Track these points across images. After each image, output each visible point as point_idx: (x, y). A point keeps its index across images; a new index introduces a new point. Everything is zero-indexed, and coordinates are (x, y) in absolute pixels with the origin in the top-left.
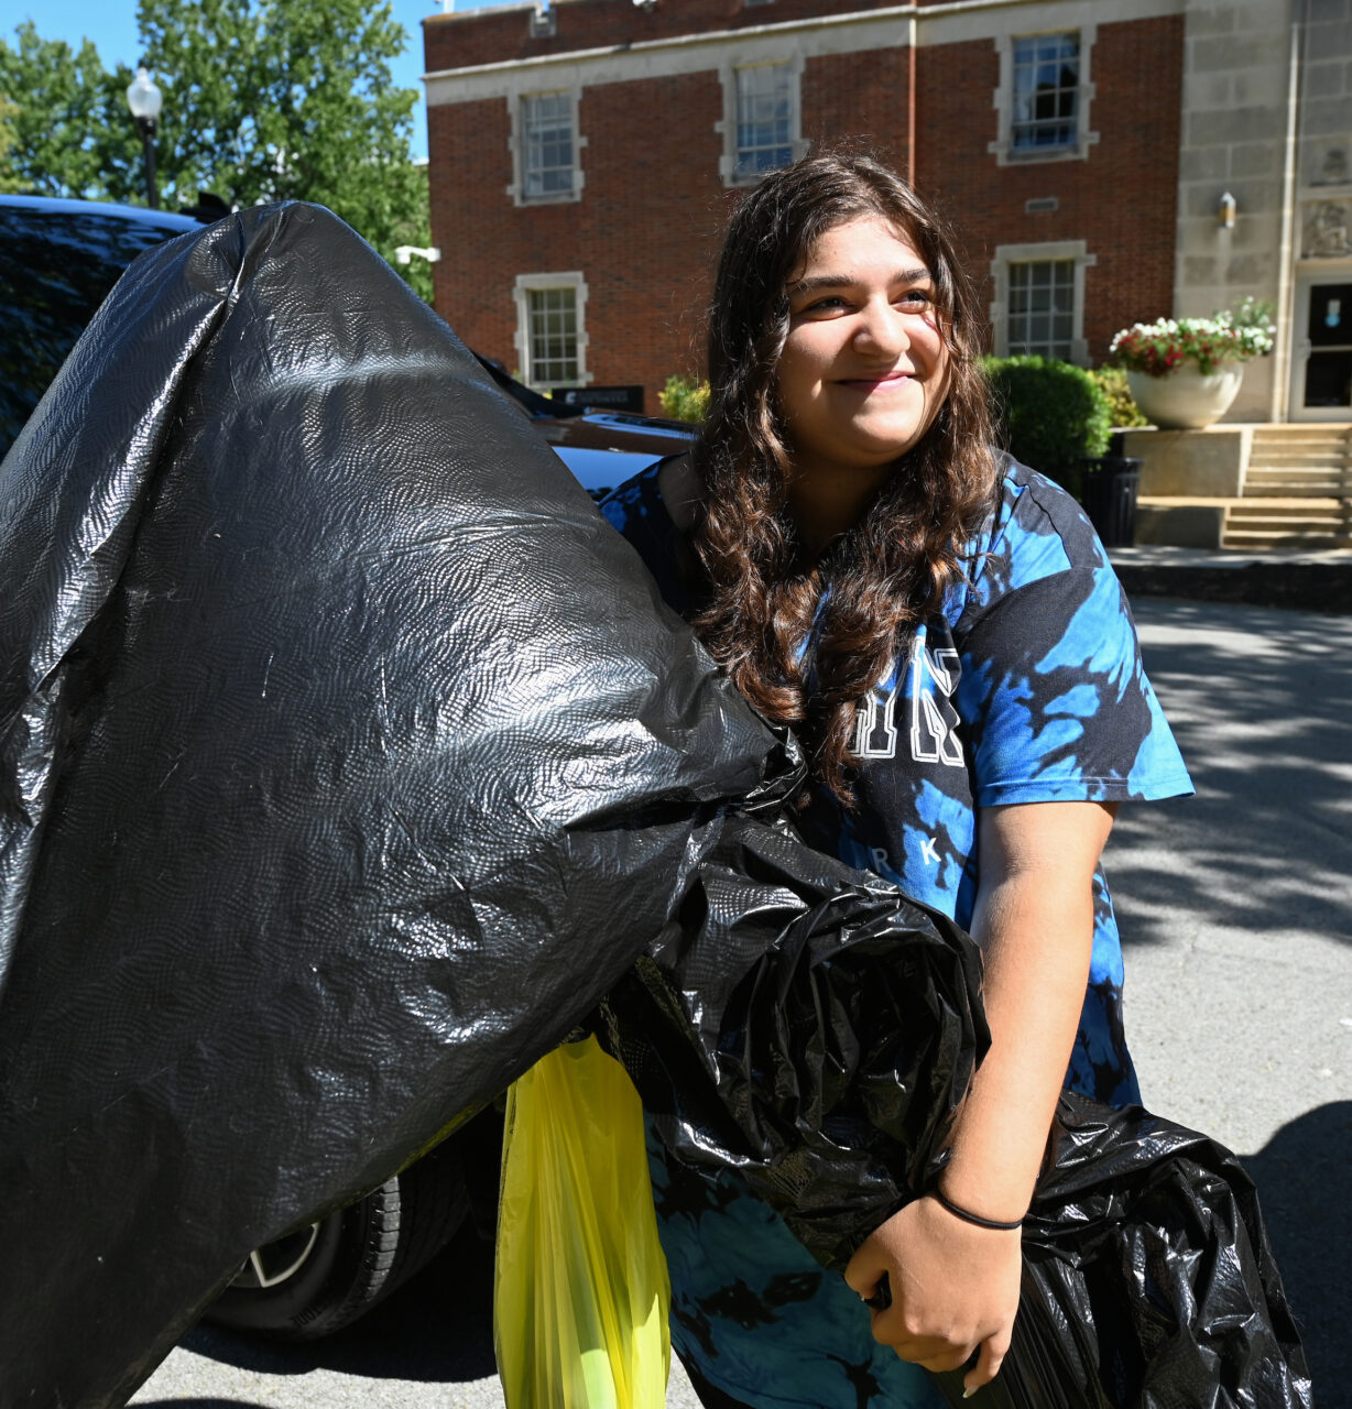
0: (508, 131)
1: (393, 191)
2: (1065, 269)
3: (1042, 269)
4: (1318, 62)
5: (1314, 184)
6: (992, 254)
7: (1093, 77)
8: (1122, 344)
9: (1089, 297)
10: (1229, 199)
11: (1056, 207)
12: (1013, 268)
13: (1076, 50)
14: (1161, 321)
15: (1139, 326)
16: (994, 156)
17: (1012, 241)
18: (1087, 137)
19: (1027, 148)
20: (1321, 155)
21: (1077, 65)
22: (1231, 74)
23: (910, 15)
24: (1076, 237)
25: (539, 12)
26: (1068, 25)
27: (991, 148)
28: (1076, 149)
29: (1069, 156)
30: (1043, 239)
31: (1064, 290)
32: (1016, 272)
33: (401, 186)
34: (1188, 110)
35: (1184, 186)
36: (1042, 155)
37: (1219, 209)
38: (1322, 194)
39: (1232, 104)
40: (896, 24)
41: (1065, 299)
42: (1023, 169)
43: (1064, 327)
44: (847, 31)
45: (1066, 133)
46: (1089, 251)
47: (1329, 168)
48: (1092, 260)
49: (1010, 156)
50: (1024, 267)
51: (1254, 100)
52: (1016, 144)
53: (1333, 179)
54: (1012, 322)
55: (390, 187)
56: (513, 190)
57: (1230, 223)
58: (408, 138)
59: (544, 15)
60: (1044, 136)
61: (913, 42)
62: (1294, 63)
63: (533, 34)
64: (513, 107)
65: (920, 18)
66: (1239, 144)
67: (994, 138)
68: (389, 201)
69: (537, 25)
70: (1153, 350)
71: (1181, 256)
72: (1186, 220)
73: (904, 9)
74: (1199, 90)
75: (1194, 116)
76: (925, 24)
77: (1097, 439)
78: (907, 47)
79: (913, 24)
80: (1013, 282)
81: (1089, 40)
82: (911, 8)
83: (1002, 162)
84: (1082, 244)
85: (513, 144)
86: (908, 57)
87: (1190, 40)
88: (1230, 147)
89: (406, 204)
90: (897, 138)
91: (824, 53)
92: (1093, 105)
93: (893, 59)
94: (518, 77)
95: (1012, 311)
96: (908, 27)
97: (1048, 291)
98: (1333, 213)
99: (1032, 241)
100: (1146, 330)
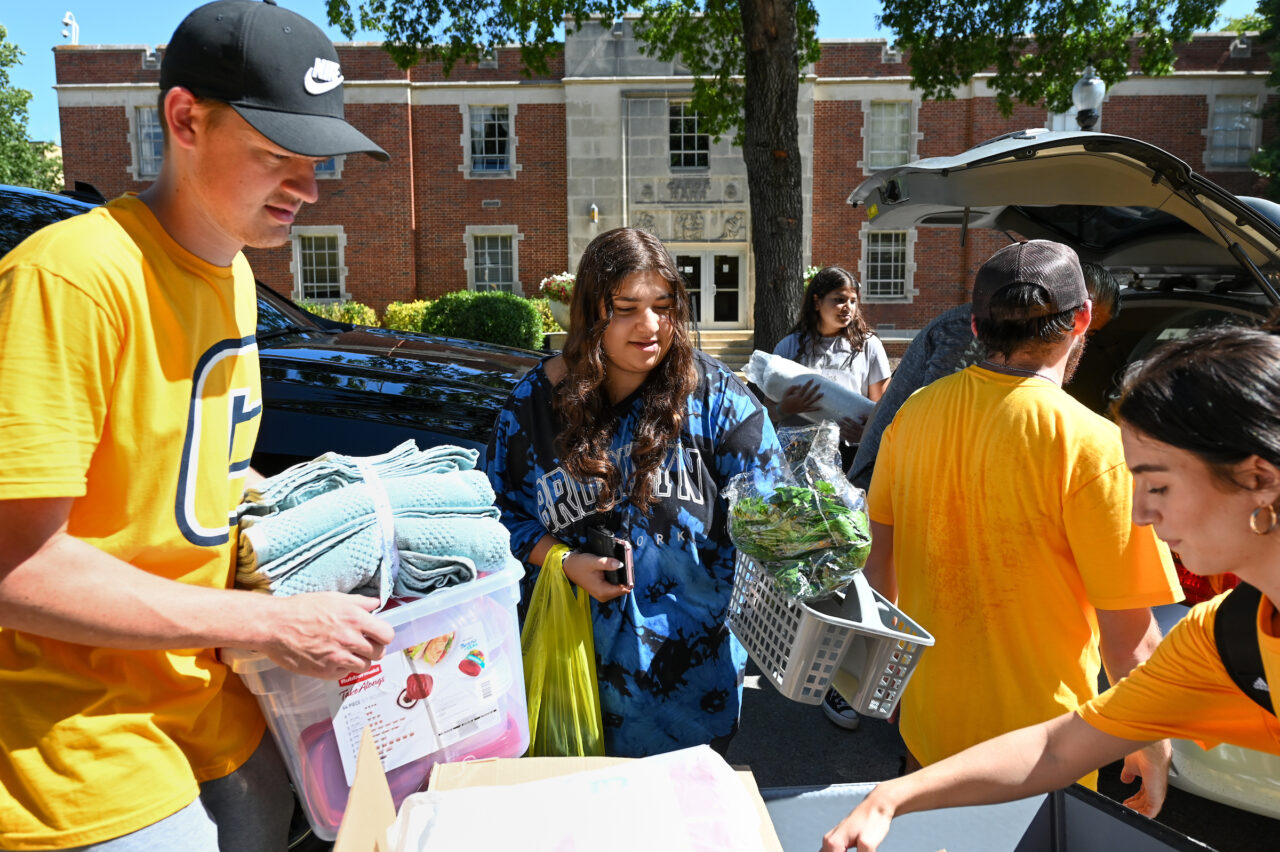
0: (126, 129)
1: (13, 160)
2: (506, 241)
3: (493, 240)
4: (636, 138)
5: (638, 203)
6: (464, 231)
7: (517, 133)
8: (546, 285)
9: (521, 257)
10: (594, 206)
11: (500, 206)
12: (476, 238)
13: (506, 117)
14: (565, 273)
15: (554, 276)
16: (462, 173)
17: (475, 223)
18: (515, 167)
19: (480, 170)
20: (640, 187)
21: (507, 125)
22: (592, 139)
23: (407, 86)
24: (512, 223)
25: (148, 53)
26: (501, 103)
27: (460, 168)
28: (509, 173)
29: (506, 177)
30: (493, 223)
31: (507, 253)
32: (479, 241)
33: (19, 157)
34: (570, 157)
35: (570, 198)
36: (490, 175)
37: (590, 212)
38: (642, 207)
39: (593, 156)
40: (399, 90)
41: (507, 258)
42: (479, 181)
43: (508, 275)
44: (368, 91)
45: (503, 163)
46: (520, 232)
47: (644, 194)
48: (522, 236)
49: (471, 174)
50: (483, 238)
51: (604, 155)
52: (474, 167)
53: (647, 200)
54: (477, 270)
55: (11, 157)
56: (132, 169)
57: (596, 221)
58: (24, 124)
59: (152, 55)
60: (491, 164)
61: (409, 102)
62: (624, 137)
63: (144, 67)
64: (130, 114)
65: (414, 88)
66: (598, 178)
67: (462, 163)
68: (10, 167)
69: (146, 61)
70: (563, 289)
71: (571, 237)
72: (573, 217)
73: (403, 82)
74: (576, 147)
75: (574, 160)
76: (416, 92)
77: (537, 339)
78: (407, 104)
79: (409, 90)
80: (476, 247)
81: (513, 112)
82: (408, 81)
83: (467, 177)
84: (516, 227)
85: (130, 138)
86: (407, 110)
87: (569, 119)
88: (593, 179)
89: (24, 170)
90: (403, 157)
91: (353, 102)
92: (517, 149)
93: (398, 110)
94: (133, 94)
95: (476, 264)
96: (407, 92)
97: (498, 253)
98: (648, 218)
99: (487, 224)
100: (558, 278)
